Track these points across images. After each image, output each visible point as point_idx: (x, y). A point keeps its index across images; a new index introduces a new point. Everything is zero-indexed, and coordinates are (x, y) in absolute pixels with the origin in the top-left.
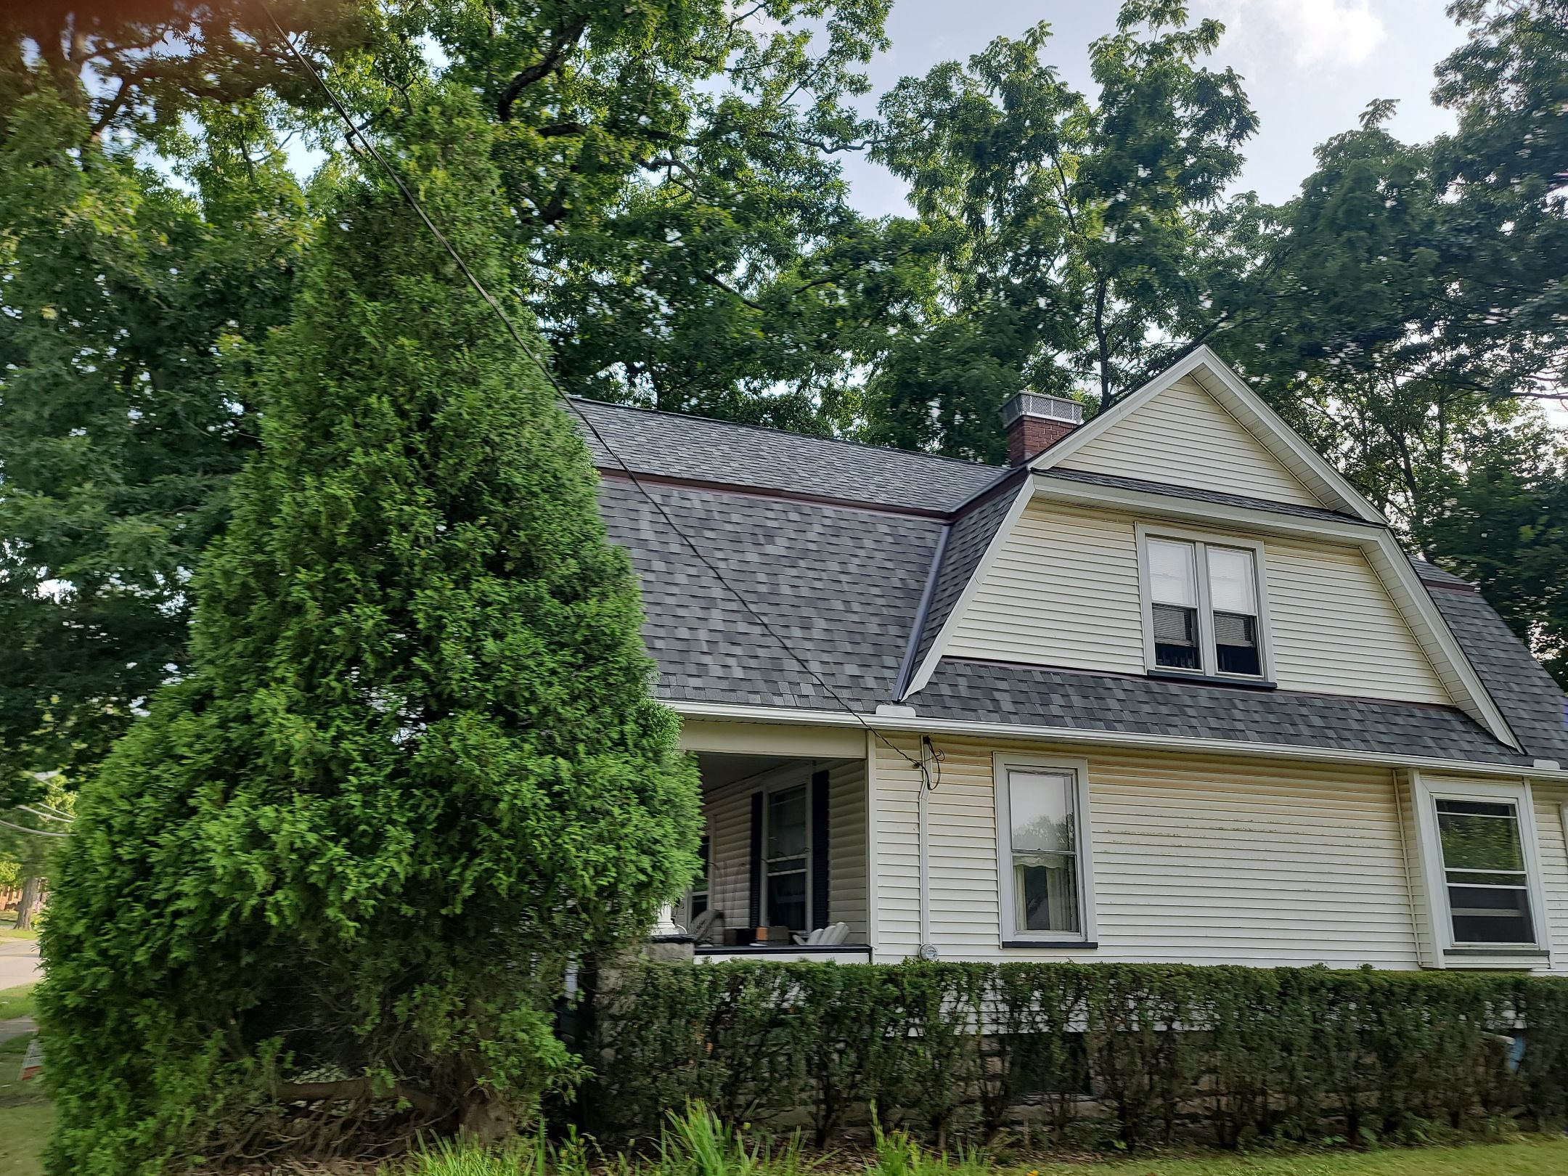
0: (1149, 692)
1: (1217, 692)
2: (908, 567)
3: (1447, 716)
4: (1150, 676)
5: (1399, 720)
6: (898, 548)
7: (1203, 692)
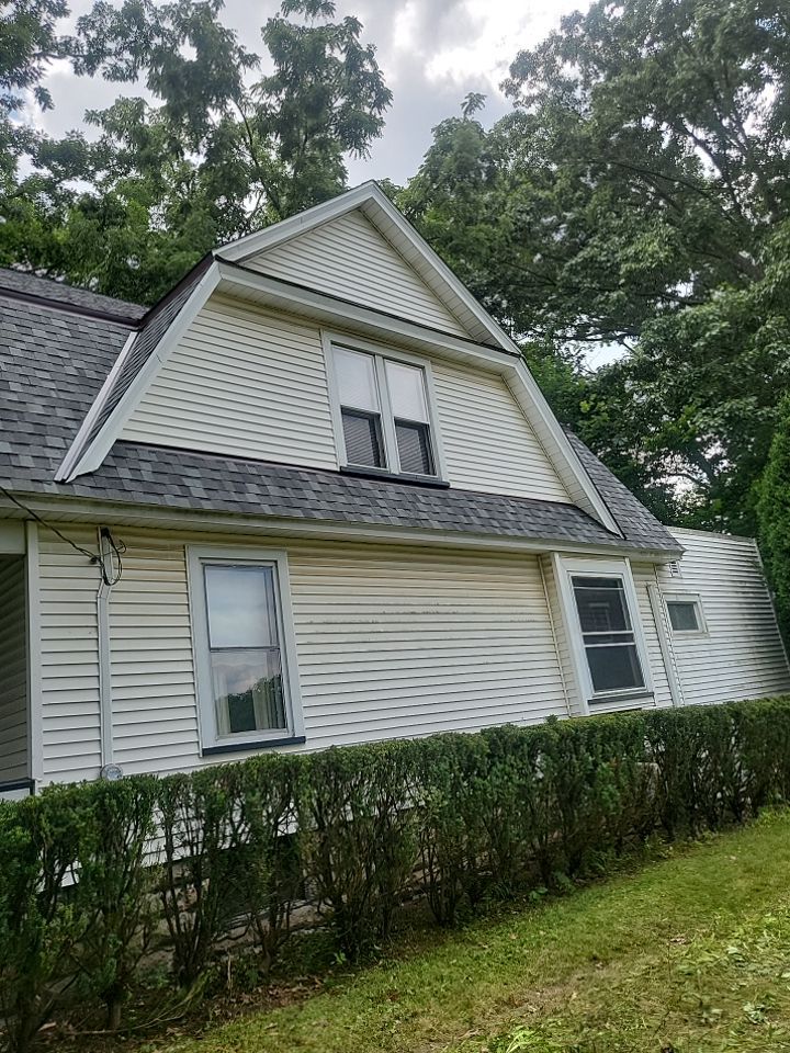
0: (343, 486)
1: (402, 488)
2: (88, 359)
3: (571, 512)
4: (342, 472)
5: (540, 514)
6: (75, 342)
7: (391, 487)
